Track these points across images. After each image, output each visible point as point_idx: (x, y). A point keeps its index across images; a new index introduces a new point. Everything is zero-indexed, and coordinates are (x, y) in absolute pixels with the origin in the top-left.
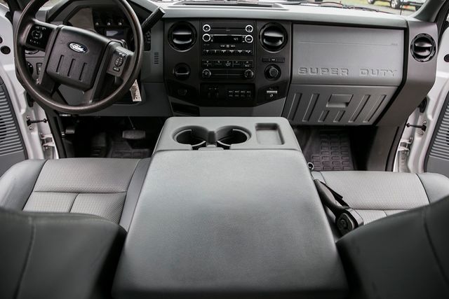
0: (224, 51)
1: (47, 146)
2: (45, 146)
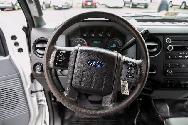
0: (181, 57)
1: (41, 104)
2: (39, 105)
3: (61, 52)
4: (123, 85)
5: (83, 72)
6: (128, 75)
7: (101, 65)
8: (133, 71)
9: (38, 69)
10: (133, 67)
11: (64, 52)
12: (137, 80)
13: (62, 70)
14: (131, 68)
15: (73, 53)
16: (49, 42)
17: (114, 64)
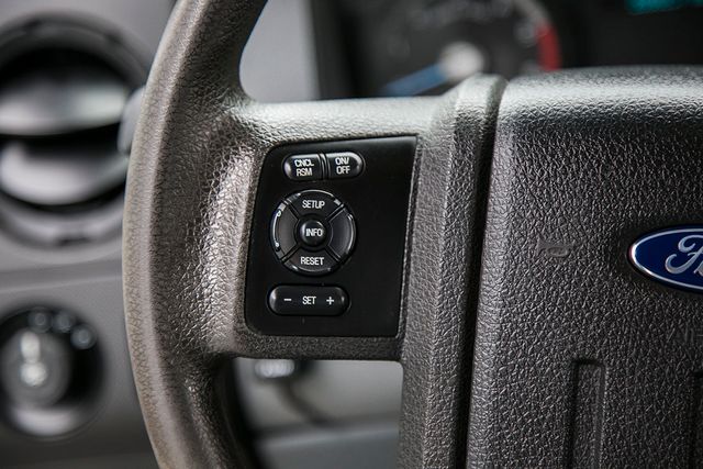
3: (303, 164)
5: (579, 363)
9: (33, 374)
11: (342, 158)
13: (304, 366)
15: (436, 164)
16: (165, 70)
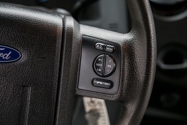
4: (91, 111)
6: (98, 80)
7: (15, 55)
8: (110, 66)
10: (111, 54)
12: (124, 91)
14: (105, 58)
17: (55, 51)
